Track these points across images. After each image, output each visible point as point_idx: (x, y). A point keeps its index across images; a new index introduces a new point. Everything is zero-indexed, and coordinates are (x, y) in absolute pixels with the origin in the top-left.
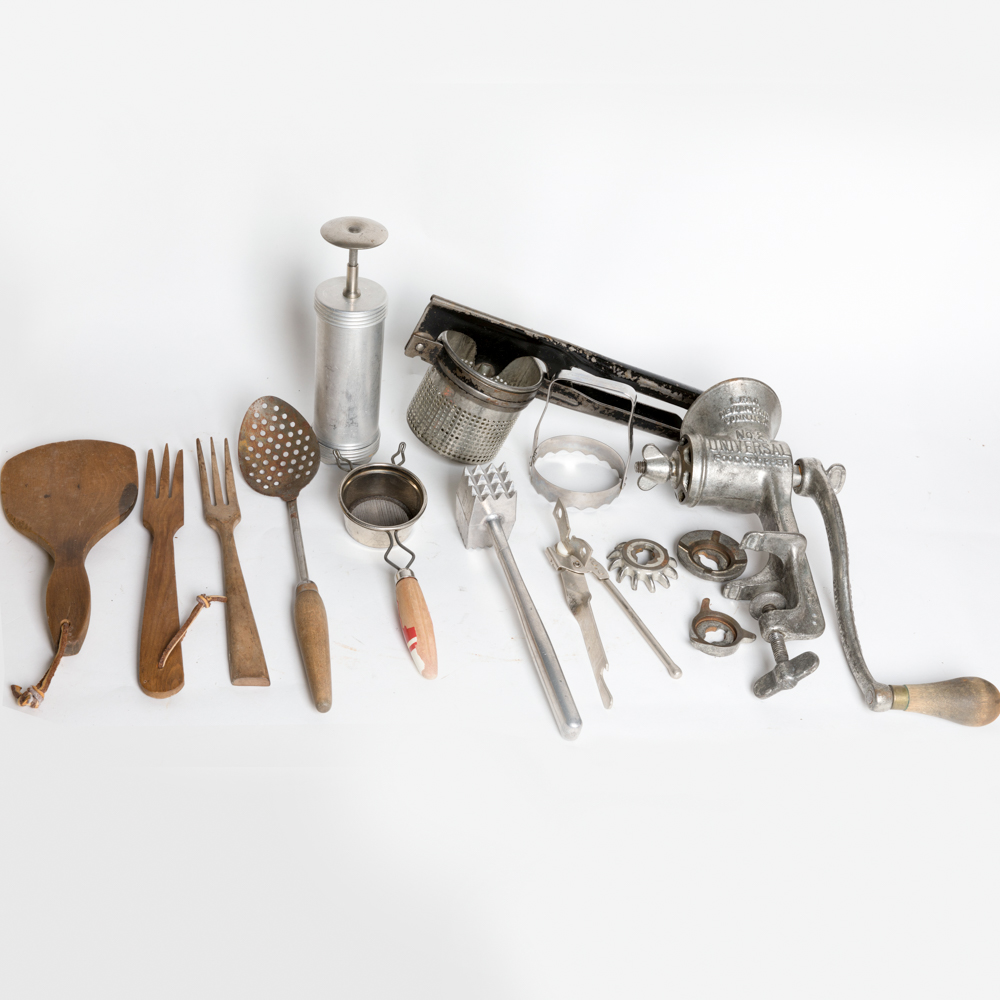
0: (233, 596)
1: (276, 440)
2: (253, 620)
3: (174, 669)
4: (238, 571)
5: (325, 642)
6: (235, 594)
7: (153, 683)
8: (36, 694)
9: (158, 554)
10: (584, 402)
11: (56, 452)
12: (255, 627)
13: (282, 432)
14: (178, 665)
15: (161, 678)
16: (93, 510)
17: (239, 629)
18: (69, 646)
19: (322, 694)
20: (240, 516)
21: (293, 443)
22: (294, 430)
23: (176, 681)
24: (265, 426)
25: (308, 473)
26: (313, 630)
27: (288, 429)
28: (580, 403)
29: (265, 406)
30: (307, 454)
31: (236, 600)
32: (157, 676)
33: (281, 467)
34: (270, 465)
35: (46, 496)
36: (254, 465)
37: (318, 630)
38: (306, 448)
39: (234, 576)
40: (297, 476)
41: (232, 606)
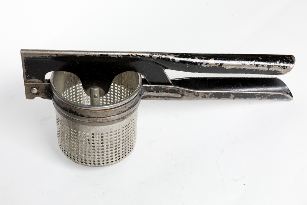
10: (186, 93)
28: (183, 95)
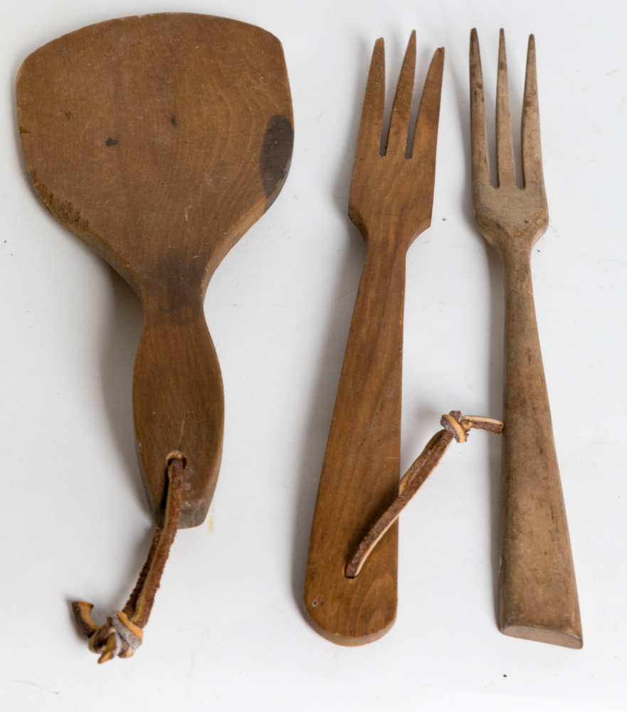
0: (521, 420)
2: (558, 483)
3: (378, 584)
4: (533, 357)
6: (524, 414)
7: (332, 609)
8: (127, 634)
9: (372, 294)
11: (123, 39)
12: (561, 504)
14: (388, 576)
15: (349, 601)
16: (209, 181)
17: (526, 502)
18: (187, 512)
20: (546, 221)
23: (379, 616)
31: (524, 432)
32: (340, 597)
35: (110, 143)
39: (524, 370)
41: (515, 443)
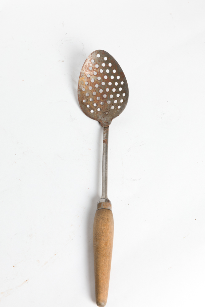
1: (103, 79)
5: (108, 255)
13: (107, 74)
19: (101, 297)
21: (113, 84)
22: (115, 75)
24: (97, 69)
25: (119, 107)
26: (103, 244)
27: (111, 73)
29: (99, 56)
30: (121, 93)
33: (103, 98)
34: (97, 95)
36: (87, 95)
37: (106, 244)
38: (120, 89)
40: (113, 107)
